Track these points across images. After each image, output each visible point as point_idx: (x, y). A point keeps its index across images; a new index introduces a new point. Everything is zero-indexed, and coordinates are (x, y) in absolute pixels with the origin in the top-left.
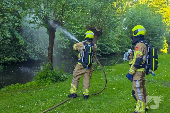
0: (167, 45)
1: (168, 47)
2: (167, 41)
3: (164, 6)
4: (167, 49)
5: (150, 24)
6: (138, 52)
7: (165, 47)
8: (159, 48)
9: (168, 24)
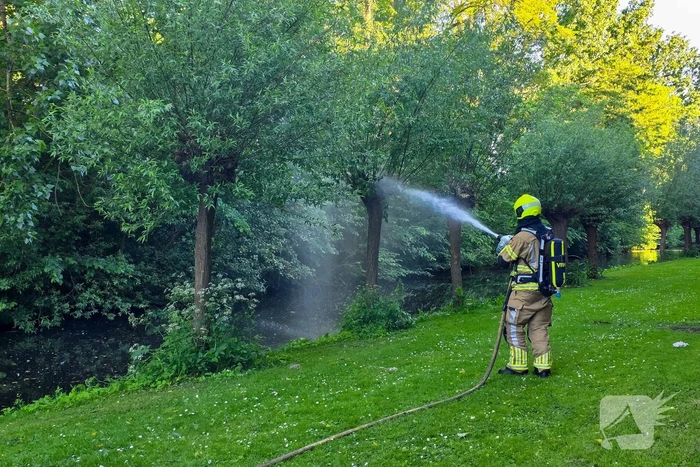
0: (657, 229)
1: (658, 236)
2: (657, 215)
3: (640, 87)
4: (654, 245)
5: (602, 165)
7: (648, 240)
8: (627, 243)
9: (657, 151)
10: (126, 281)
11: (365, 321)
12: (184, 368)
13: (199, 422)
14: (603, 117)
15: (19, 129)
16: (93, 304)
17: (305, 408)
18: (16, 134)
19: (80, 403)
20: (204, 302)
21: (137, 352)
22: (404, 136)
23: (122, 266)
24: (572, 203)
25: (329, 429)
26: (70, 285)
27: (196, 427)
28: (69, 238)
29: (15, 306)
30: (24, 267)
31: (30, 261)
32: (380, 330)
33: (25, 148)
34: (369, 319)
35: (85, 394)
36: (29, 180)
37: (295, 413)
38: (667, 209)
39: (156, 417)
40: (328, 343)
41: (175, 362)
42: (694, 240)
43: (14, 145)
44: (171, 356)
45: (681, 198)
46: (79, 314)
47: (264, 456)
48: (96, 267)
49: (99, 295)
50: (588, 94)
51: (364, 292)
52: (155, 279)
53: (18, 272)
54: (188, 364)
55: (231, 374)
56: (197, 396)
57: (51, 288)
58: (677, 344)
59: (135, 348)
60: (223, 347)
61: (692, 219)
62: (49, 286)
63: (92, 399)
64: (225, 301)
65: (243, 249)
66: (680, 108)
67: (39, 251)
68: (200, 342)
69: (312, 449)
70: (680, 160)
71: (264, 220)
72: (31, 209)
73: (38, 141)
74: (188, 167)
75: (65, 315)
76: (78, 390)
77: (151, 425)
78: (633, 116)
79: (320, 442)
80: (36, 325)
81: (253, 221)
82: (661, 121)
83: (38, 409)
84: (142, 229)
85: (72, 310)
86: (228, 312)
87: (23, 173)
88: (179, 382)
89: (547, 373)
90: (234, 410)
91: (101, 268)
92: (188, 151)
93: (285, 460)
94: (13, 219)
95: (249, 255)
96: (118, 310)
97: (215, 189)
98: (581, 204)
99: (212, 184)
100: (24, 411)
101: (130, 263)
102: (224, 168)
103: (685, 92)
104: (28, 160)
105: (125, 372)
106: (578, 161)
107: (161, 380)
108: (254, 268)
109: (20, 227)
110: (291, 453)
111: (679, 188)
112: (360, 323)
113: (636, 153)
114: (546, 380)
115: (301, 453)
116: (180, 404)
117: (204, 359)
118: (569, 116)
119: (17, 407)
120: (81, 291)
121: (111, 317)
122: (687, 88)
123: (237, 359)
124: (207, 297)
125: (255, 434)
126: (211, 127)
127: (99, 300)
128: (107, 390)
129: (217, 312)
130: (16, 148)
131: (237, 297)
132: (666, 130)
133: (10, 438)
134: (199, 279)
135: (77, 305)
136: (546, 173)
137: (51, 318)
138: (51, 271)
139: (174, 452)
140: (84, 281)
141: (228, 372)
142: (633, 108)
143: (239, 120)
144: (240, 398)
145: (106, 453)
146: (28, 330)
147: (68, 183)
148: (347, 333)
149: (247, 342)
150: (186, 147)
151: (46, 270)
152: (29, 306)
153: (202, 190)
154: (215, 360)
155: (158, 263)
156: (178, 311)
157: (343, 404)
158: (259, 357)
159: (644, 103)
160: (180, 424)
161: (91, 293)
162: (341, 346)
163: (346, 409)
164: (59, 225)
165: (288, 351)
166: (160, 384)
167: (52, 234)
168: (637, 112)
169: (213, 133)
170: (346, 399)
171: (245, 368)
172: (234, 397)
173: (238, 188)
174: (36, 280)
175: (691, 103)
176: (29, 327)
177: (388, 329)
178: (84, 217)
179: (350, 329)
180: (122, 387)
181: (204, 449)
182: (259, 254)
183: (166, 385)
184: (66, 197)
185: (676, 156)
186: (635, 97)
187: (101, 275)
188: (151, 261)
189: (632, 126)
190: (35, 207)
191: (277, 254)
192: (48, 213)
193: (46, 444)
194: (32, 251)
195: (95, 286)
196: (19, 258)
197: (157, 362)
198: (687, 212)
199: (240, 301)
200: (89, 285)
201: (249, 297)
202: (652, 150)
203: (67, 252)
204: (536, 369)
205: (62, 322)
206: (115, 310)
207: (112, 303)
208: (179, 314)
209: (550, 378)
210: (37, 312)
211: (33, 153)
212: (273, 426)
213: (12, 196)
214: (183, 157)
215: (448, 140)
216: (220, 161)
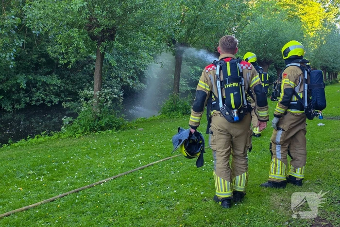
3: (305, 2)
6: (285, 81)
9: (311, 34)
10: (56, 88)
11: (172, 110)
12: (88, 128)
13: (98, 152)
14: (287, 17)
15: (8, 12)
16: (40, 98)
17: (148, 148)
18: (6, 15)
19: (40, 143)
20: (98, 98)
21: (66, 120)
22: (194, 22)
23: (55, 80)
24: (271, 57)
25: (159, 157)
26: (29, 89)
27: (97, 154)
28: (29, 66)
29: (3, 98)
30: (7, 79)
31: (11, 77)
32: (180, 114)
33: (11, 22)
34: (175, 109)
35: (42, 139)
36: (12, 37)
37: (143, 150)
38: (316, 62)
39: (77, 150)
40: (155, 120)
41: (84, 126)
42: (327, 78)
43: (5, 19)
44: (82, 123)
45: (322, 57)
46: (34, 103)
47: (130, 167)
48: (42, 81)
49: (44, 94)
50: (280, 5)
51: (172, 96)
52: (70, 87)
53: (4, 81)
54: (90, 126)
55: (111, 132)
56: (95, 141)
57: (20, 90)
58: (319, 125)
59: (65, 118)
60: (107, 119)
61: (327, 67)
62: (19, 89)
63: (45, 142)
64: (108, 97)
65: (113, 74)
66: (324, 13)
67: (15, 72)
68: (96, 116)
69: (152, 165)
70: (323, 38)
71: (123, 61)
72: (13, 51)
73: (17, 18)
74: (92, 33)
75: (26, 103)
76: (38, 137)
77: (75, 153)
78: (301, 16)
79: (156, 162)
80: (13, 108)
81: (118, 61)
82: (315, 19)
83: (20, 145)
84: (70, 62)
85: (31, 101)
86: (110, 102)
87: (9, 33)
88: (86, 135)
89: (259, 135)
90: (114, 147)
91: (45, 81)
92: (92, 25)
93: (140, 169)
94: (4, 55)
95: (115, 78)
96: (52, 102)
97: (105, 44)
98: (275, 58)
99: (104, 41)
100: (13, 146)
101: (59, 79)
102: (109, 34)
103: (327, 6)
104: (12, 27)
105: (59, 130)
106: (275, 37)
107: (78, 134)
108: (118, 84)
109: (8, 59)
110: (143, 167)
111: (321, 52)
112: (170, 111)
113: (302, 34)
114: (259, 139)
115: (147, 167)
116: (88, 144)
117: (98, 125)
118: (270, 15)
119: (10, 144)
120: (35, 92)
121: (49, 105)
122: (328, 4)
123: (113, 125)
124: (100, 95)
125: (125, 158)
126: (105, 14)
127: (43, 96)
128: (52, 137)
129: (105, 102)
130: (6, 21)
131: (114, 96)
132: (316, 24)
133: (9, 157)
134: (96, 87)
135: (33, 99)
136: (259, 43)
137: (20, 104)
138: (21, 82)
139: (88, 165)
140: (36, 87)
141: (109, 131)
142: (301, 13)
143: (118, 11)
144: (116, 142)
145: (57, 164)
146: (9, 110)
147: (29, 40)
148: (164, 115)
149: (118, 117)
150: (92, 23)
151: (18, 81)
152: (9, 98)
153: (99, 44)
154: (103, 125)
155: (71, 80)
156: (86, 102)
157: (165, 147)
158: (124, 124)
159: (307, 11)
160: (90, 153)
161: (40, 93)
162: (162, 121)
163: (167, 148)
164: (25, 60)
165: (136, 122)
166: (77, 136)
167: (21, 64)
168: (303, 14)
169: (105, 17)
170: (166, 144)
171: (117, 130)
172: (113, 142)
173: (116, 44)
174: (13, 86)
175: (329, 11)
176: (9, 108)
177: (183, 114)
178: (37, 56)
179: (165, 113)
180: (59, 136)
181: (102, 164)
182: (120, 77)
183: (80, 136)
184: (29, 46)
185: (321, 37)
186: (302, 7)
187: (45, 84)
188: (68, 79)
189: (301, 21)
190: (14, 50)
191: (129, 77)
192: (19, 53)
193: (27, 160)
194: (12, 72)
195: (42, 90)
196: (5, 75)
197: (76, 125)
198: (324, 64)
199: (115, 98)
200: (39, 89)
201: (119, 96)
202: (309, 33)
203: (28, 73)
204: (254, 133)
205: (25, 106)
206: (51, 102)
207: (49, 98)
208: (86, 103)
209: (261, 137)
210: (13, 101)
211: (15, 24)
212: (133, 155)
213: (4, 44)
214: (90, 28)
215: (215, 25)
216: (108, 30)
